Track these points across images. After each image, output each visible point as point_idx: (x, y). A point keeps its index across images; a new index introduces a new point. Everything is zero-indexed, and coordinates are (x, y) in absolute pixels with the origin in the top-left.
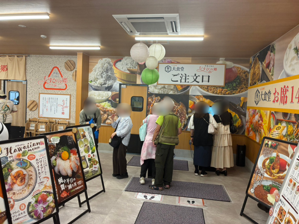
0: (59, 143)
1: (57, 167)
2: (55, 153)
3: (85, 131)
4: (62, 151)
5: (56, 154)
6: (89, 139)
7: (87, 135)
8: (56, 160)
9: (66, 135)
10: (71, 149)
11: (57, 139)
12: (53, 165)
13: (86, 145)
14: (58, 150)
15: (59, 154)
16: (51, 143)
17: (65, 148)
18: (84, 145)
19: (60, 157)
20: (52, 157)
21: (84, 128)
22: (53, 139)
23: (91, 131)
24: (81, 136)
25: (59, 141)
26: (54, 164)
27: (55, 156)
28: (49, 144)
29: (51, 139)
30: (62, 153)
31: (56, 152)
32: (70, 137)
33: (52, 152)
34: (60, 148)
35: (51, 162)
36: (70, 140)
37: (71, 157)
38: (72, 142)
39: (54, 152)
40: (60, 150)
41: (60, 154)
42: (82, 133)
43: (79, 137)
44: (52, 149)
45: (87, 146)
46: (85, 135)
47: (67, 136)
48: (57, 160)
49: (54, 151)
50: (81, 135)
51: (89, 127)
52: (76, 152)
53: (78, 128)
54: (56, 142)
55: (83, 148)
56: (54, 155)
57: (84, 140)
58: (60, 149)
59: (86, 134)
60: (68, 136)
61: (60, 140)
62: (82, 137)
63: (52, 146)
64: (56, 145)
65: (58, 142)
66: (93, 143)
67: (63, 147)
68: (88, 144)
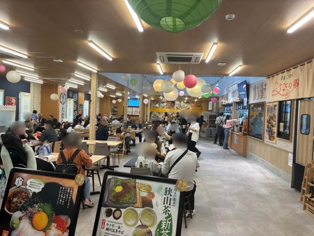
0: (39, 193)
1: (17, 232)
2: (25, 207)
3: (156, 194)
4: (38, 211)
5: (25, 211)
6: (161, 216)
7: (157, 205)
8: (20, 219)
9: (60, 183)
10: (57, 214)
11: (39, 185)
12: (12, 226)
13: (143, 226)
14: (31, 205)
15: (30, 212)
16: (25, 187)
17: (48, 207)
18: (139, 223)
19: (31, 218)
20: (15, 212)
21: (154, 185)
22: (31, 182)
23: (174, 199)
24: (139, 200)
25: (41, 190)
26: (14, 225)
27: (22, 213)
28: (22, 188)
29: (28, 183)
30: (36, 213)
31: (27, 206)
32: (66, 191)
33: (20, 203)
34: (37, 204)
35: (12, 219)
36: (63, 196)
37: (51, 229)
38: (66, 203)
39: (23, 205)
40: (35, 208)
41: (31, 214)
42: (145, 194)
43: (130, 201)
44: (23, 199)
45: (145, 230)
46: (151, 200)
47: (61, 186)
48: (22, 221)
49: (25, 203)
50: (138, 197)
51: (172, 186)
52: (68, 226)
53: (138, 181)
54: (33, 190)
55: (133, 229)
56: (21, 210)
57: (143, 213)
58: (35, 205)
59: (154, 201)
60: (63, 187)
61: (42, 188)
62: (139, 203)
63: (25, 193)
64: (31, 194)
65: (37, 191)
66: (171, 229)
67: (44, 203)
68: (152, 225)
